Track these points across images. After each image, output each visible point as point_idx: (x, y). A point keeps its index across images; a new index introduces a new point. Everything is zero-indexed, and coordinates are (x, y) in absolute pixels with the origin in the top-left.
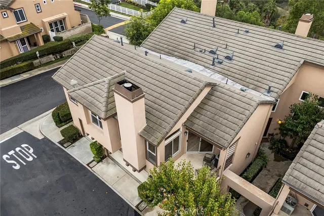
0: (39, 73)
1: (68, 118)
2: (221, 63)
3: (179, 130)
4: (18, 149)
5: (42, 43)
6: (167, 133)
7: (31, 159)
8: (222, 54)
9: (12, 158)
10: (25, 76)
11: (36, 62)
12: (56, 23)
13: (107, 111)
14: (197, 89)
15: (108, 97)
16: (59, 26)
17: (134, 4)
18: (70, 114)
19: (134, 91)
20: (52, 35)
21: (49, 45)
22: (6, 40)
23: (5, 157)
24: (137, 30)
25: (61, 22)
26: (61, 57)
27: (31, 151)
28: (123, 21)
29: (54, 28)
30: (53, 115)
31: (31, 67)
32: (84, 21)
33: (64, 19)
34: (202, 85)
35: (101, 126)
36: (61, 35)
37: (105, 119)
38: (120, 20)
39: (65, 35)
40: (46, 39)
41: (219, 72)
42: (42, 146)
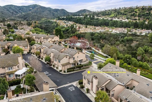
0: (75, 72)
1: (82, 83)
2: (116, 76)
3: (103, 87)
4: (71, 87)
5: (77, 65)
6: (101, 86)
7: (74, 90)
8: (116, 75)
9: (70, 89)
10: (72, 72)
11: (75, 69)
12: (80, 60)
13: (91, 81)
14: (107, 80)
15: (92, 79)
16: (81, 61)
17: (102, 55)
18: (83, 82)
19: (96, 78)
20: (79, 63)
21: (78, 66)
22: (70, 64)
23: (69, 88)
24: (100, 66)
25: (82, 60)
26: (80, 69)
27: (74, 88)
28: (98, 60)
29: (80, 61)
30: (79, 82)
31: (74, 70)
32: (87, 60)
33: (82, 59)
34: (108, 79)
35: (90, 84)
36: (81, 63)
37: (91, 82)
38: (97, 60)
39: (82, 64)
40: (78, 64)
41: (115, 78)
42: (76, 88)
